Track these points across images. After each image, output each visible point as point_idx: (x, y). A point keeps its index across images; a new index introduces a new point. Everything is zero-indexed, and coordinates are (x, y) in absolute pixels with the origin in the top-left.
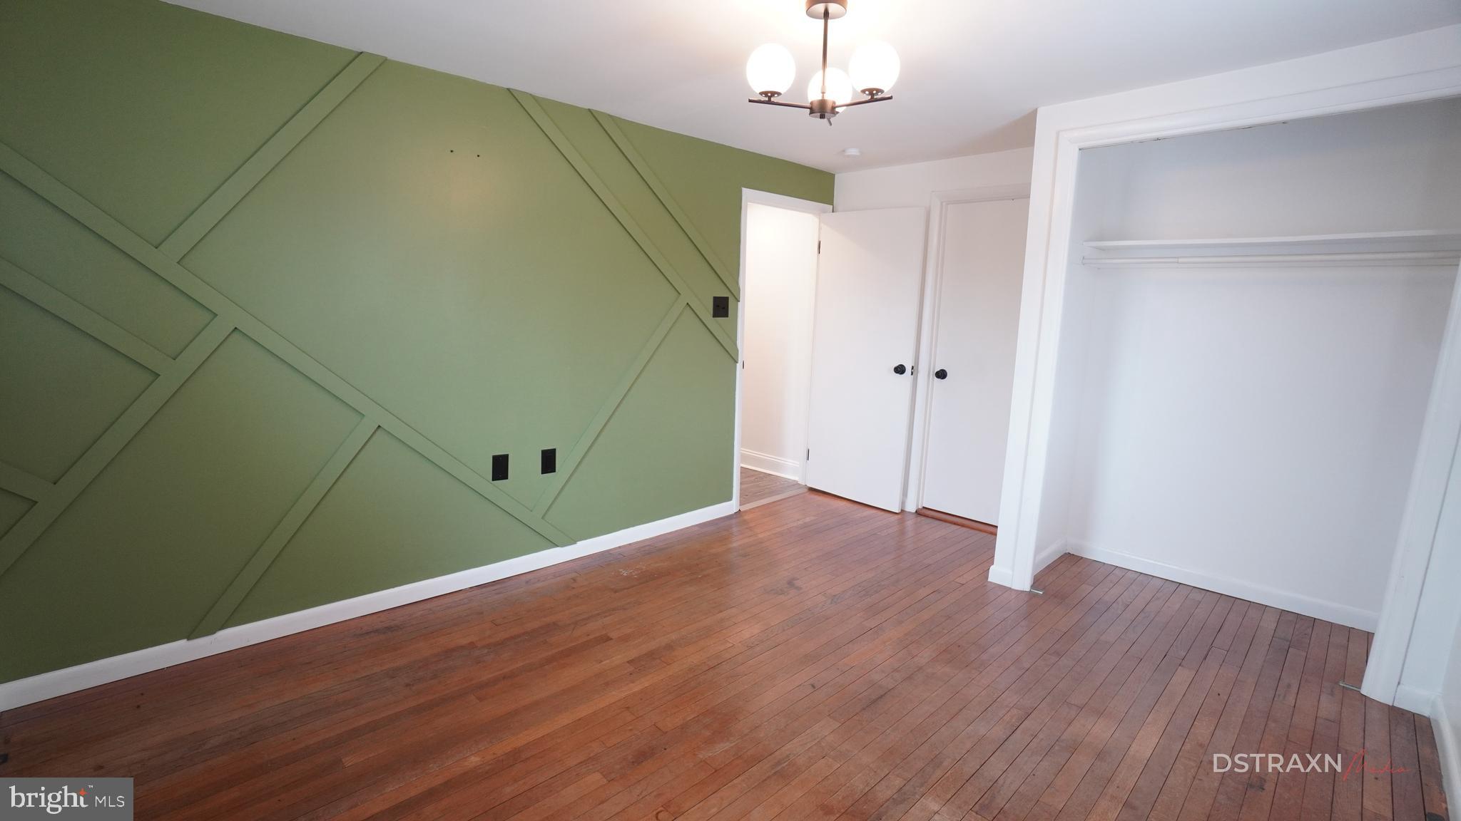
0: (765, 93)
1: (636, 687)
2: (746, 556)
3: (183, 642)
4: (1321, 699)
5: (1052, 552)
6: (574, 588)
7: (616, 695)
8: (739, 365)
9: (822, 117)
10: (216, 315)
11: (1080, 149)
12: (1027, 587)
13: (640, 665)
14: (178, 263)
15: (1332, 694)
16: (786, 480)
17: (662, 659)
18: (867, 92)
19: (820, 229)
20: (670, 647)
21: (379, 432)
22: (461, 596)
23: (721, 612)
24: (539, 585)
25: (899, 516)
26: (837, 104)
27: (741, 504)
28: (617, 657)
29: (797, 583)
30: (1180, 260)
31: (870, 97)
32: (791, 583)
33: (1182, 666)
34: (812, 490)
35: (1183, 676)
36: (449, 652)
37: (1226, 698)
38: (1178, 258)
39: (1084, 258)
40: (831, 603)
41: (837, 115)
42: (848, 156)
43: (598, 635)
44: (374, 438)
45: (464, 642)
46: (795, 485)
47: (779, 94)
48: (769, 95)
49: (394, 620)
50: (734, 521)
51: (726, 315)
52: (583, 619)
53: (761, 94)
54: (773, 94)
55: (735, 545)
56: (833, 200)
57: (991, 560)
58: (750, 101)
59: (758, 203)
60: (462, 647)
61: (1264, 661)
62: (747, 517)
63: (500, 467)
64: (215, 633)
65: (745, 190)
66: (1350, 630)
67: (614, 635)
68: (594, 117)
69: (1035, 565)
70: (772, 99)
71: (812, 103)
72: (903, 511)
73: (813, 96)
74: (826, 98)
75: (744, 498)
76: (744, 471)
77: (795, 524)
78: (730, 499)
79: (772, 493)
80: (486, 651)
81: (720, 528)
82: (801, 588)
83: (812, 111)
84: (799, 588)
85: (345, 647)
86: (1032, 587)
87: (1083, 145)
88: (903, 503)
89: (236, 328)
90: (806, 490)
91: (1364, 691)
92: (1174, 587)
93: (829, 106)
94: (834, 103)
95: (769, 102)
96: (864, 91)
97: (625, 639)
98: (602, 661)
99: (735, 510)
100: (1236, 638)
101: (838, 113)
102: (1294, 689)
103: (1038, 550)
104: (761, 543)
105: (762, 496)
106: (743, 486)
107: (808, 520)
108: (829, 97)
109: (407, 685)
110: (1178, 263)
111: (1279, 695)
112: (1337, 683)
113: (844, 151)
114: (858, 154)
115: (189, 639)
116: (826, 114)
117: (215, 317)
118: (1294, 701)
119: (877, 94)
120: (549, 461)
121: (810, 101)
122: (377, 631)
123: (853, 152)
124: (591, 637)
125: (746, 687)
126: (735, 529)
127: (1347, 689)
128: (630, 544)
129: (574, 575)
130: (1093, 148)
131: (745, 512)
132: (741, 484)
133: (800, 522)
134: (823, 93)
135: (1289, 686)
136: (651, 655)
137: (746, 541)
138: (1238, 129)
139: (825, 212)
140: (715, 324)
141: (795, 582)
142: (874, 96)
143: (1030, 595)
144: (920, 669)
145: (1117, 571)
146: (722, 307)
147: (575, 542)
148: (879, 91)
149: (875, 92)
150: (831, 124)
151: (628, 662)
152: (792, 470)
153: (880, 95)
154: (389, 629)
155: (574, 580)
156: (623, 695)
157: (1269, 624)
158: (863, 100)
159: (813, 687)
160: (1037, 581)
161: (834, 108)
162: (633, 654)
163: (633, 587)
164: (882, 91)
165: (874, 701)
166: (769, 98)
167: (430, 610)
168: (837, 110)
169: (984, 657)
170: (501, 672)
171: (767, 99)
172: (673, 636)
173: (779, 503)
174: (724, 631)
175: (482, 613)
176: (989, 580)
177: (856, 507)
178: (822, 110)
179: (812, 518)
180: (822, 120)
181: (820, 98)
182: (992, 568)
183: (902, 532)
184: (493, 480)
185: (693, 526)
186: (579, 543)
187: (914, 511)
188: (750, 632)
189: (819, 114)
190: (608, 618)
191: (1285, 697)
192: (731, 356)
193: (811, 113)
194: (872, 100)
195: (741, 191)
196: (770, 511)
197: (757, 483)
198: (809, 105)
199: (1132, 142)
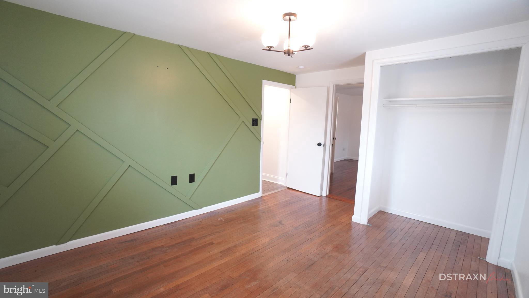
0: (268, 47)
1: (223, 261)
2: (264, 213)
3: (54, 246)
4: (472, 263)
5: (375, 210)
6: (201, 225)
7: (215, 264)
8: (262, 143)
9: (289, 55)
10: (70, 125)
11: (381, 66)
12: (366, 224)
13: (225, 253)
14: (57, 106)
15: (475, 261)
16: (279, 185)
17: (233, 251)
18: (304, 47)
19: (291, 94)
20: (235, 246)
21: (130, 167)
22: (159, 228)
23: (254, 233)
24: (188, 224)
25: (320, 198)
26: (294, 51)
27: (263, 193)
28: (216, 251)
29: (283, 222)
30: (417, 105)
31: (305, 48)
32: (280, 223)
33: (422, 252)
34: (289, 188)
35: (422, 255)
36: (154, 249)
37: (438, 263)
38: (416, 104)
39: (383, 105)
40: (295, 230)
41: (294, 55)
42: (300, 69)
43: (209, 242)
44: (128, 169)
45: (160, 245)
46: (283, 186)
47: (273, 47)
48: (270, 47)
49: (134, 237)
50: (260, 200)
51: (257, 125)
52: (204, 236)
53: (267, 47)
54: (271, 47)
55: (260, 208)
56: (295, 85)
57: (352, 213)
58: (263, 50)
59: (268, 85)
60: (159, 247)
61: (451, 249)
62: (265, 198)
63: (174, 180)
64: (66, 242)
65: (263, 80)
66: (482, 237)
67: (215, 242)
68: (209, 54)
69: (369, 215)
70: (271, 49)
71: (285, 50)
72: (321, 196)
73: (286, 48)
74: (290, 48)
75: (264, 191)
76: (264, 181)
77: (282, 201)
78: (258, 191)
79: (274, 190)
80: (168, 248)
81: (255, 202)
82: (284, 224)
83: (285, 53)
84: (283, 224)
85: (115, 247)
86: (368, 223)
87: (383, 65)
88: (321, 193)
89: (78, 130)
90: (286, 188)
91: (487, 260)
92: (419, 222)
93: (291, 51)
94: (293, 50)
95: (270, 50)
96: (303, 46)
97: (219, 244)
98: (210, 252)
99: (260, 196)
100: (441, 241)
101: (294, 54)
102: (462, 260)
103: (370, 209)
104: (270, 208)
105: (271, 191)
106: (264, 187)
107: (287, 199)
108: (292, 49)
109: (138, 261)
110: (416, 106)
111: (457, 262)
112: (477, 257)
113: (298, 67)
114: (303, 68)
115: (56, 245)
116: (290, 54)
117: (70, 126)
118: (462, 264)
119: (308, 47)
120: (192, 178)
121: (285, 49)
122: (128, 241)
123: (302, 67)
124: (206, 243)
125: (263, 261)
126: (260, 203)
127: (481, 259)
128: (222, 209)
129: (201, 220)
130: (385, 66)
131: (264, 196)
132: (263, 186)
133: (284, 200)
134: (289, 47)
135: (460, 259)
136: (228, 249)
137: (264, 207)
138: (435, 59)
139: (292, 88)
140: (253, 128)
141: (282, 222)
142: (306, 48)
143: (367, 226)
144: (327, 254)
145: (398, 217)
146: (255, 122)
147: (201, 208)
148: (308, 46)
149: (307, 47)
150: (292, 58)
151: (220, 252)
152: (282, 181)
153: (309, 48)
154: (132, 240)
155: (201, 222)
156: (218, 264)
157: (453, 236)
158: (303, 49)
159: (288, 261)
160: (370, 221)
161: (293, 52)
162: (222, 249)
163: (223, 224)
164: (309, 47)
165: (310, 266)
166: (270, 49)
167: (147, 233)
168: (294, 53)
169: (350, 249)
170: (173, 256)
171: (269, 49)
172: (237, 243)
173: (276, 193)
174: (255, 240)
175: (167, 234)
176: (353, 220)
177: (304, 194)
178: (288, 53)
179: (289, 199)
180: (289, 56)
181: (288, 49)
182: (353, 216)
183: (321, 203)
184: (172, 185)
185: (245, 202)
186: (203, 208)
187: (325, 196)
188: (265, 240)
189: (287, 54)
190: (213, 236)
191: (459, 262)
192: (258, 139)
193: (284, 54)
194: (306, 49)
195: (262, 81)
196: (274, 196)
197: (269, 186)
198: (284, 51)
199: (399, 64)
